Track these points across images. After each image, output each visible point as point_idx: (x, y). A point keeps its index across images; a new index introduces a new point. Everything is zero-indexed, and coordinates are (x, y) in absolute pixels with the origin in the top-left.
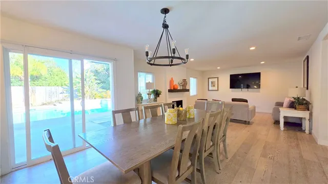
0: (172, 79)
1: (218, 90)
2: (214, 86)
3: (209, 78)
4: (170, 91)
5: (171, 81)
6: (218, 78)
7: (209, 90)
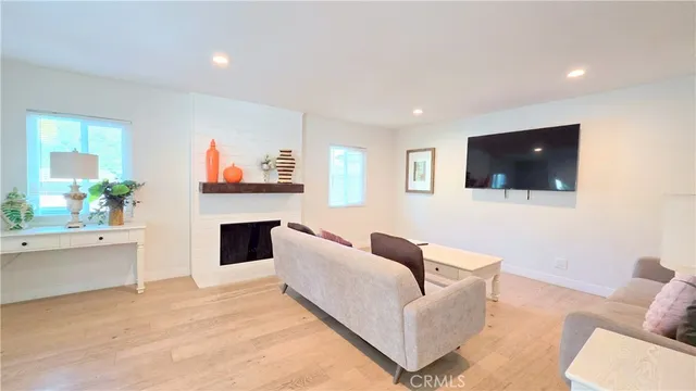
0: (213, 144)
1: (432, 191)
2: (423, 177)
3: (408, 152)
4: (209, 188)
5: (213, 155)
6: (433, 150)
7: (407, 191)
